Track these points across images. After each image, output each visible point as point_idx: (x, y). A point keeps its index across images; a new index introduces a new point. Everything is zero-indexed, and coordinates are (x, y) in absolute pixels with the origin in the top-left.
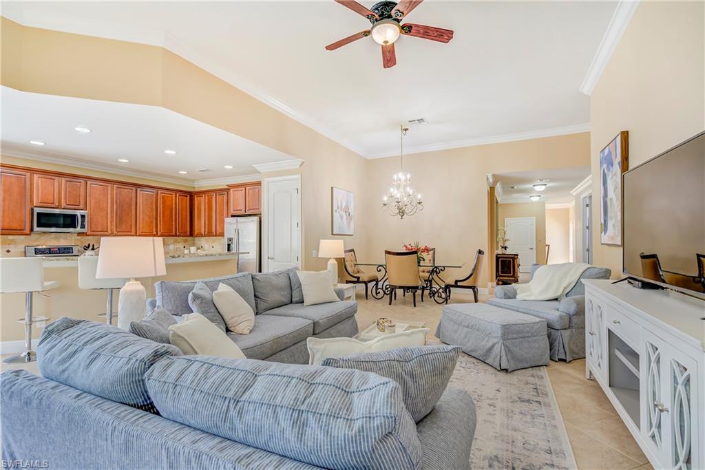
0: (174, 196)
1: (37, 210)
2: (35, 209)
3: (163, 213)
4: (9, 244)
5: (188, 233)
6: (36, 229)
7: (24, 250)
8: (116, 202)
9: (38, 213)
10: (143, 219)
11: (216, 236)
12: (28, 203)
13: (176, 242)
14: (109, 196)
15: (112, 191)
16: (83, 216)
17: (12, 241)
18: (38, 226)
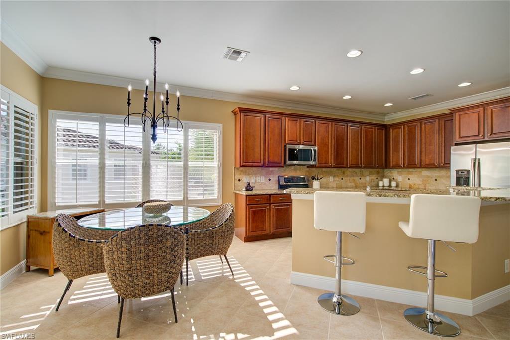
0: (373, 130)
1: (288, 147)
2: (288, 145)
3: (366, 146)
4: (270, 174)
5: (384, 165)
6: (288, 162)
7: (277, 179)
8: (334, 138)
9: (289, 149)
10: (352, 152)
11: (420, 167)
12: (283, 141)
13: (370, 174)
14: (330, 133)
15: (332, 127)
16: (315, 151)
17: (272, 171)
18: (289, 160)
